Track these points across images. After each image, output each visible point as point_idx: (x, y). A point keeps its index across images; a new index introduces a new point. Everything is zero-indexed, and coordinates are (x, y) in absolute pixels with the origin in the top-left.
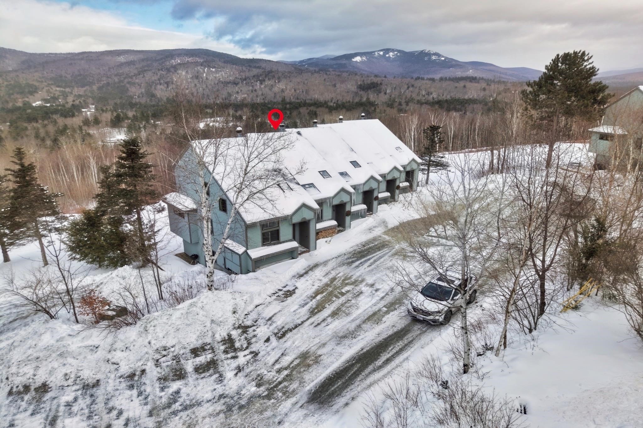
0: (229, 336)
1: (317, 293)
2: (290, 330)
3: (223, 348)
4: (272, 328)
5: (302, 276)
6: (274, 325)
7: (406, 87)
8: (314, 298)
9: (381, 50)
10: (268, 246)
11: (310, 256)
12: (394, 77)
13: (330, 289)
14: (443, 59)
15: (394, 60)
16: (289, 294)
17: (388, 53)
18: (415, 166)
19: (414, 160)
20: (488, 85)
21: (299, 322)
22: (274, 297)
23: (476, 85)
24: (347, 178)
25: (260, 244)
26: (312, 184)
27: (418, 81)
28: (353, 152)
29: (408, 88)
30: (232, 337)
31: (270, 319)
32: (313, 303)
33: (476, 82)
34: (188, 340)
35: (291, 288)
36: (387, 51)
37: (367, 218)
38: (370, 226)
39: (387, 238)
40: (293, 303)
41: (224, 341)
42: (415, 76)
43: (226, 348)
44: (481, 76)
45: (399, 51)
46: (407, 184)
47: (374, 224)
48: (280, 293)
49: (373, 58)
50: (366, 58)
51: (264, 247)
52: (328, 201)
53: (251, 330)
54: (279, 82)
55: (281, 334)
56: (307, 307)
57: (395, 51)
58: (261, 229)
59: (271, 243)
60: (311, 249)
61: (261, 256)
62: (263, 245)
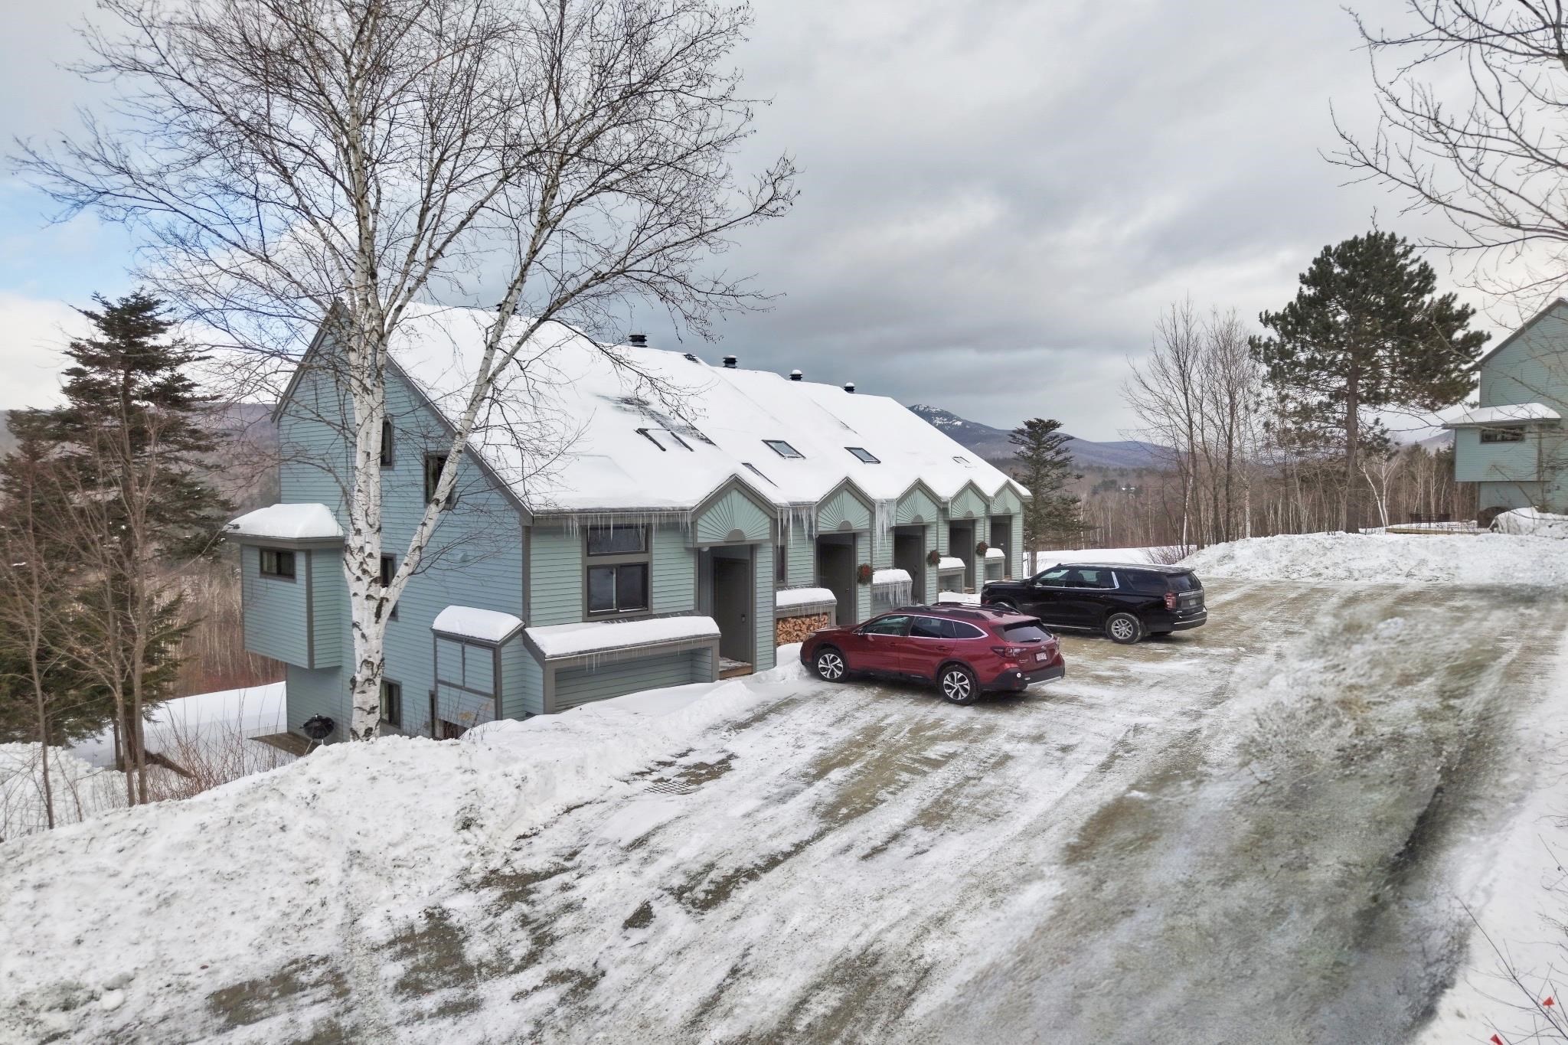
0: (437, 917)
1: (822, 768)
2: (752, 875)
3: (395, 971)
4: (653, 872)
5: (743, 726)
6: (665, 862)
8: (818, 777)
10: (607, 621)
11: (758, 681)
13: (875, 753)
16: (700, 774)
18: (1016, 504)
19: (1007, 487)
22: (644, 783)
25: (579, 609)
28: (848, 431)
30: (453, 921)
31: (639, 843)
32: (821, 791)
34: (209, 952)
35: (710, 759)
40: (732, 794)
41: (405, 942)
43: (416, 969)
46: (997, 552)
48: (667, 773)
51: (591, 625)
55: (708, 892)
56: (800, 803)
58: (582, 553)
59: (617, 612)
60: (758, 663)
61: (582, 649)
62: (589, 615)
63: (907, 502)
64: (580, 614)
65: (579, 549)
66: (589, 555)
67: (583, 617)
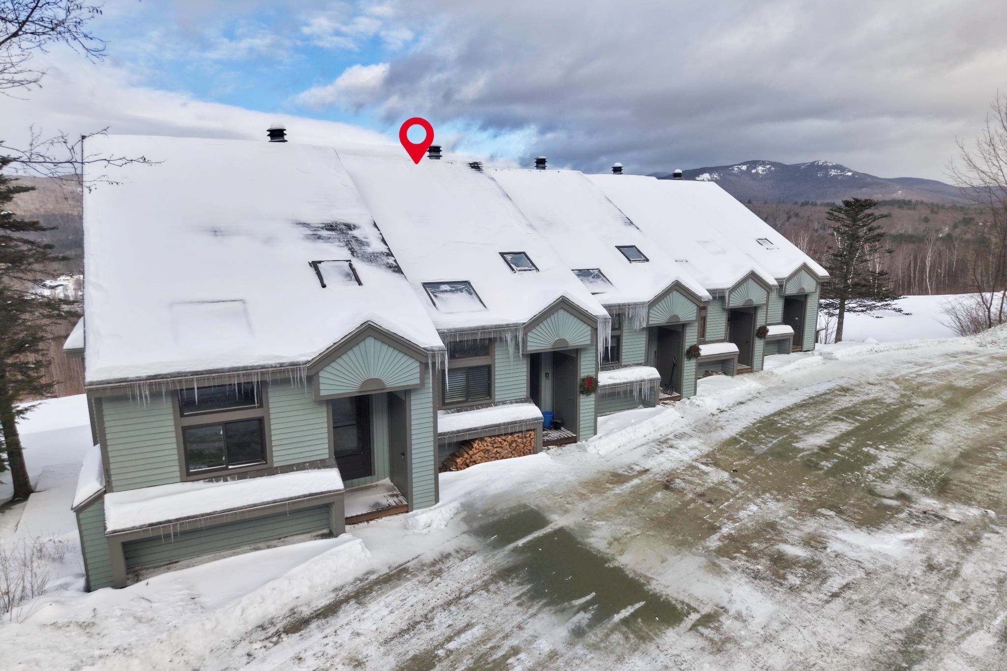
7: (785, 217)
9: (743, 164)
10: (211, 480)
11: (405, 527)
12: (765, 203)
14: (850, 174)
15: (765, 178)
17: (755, 168)
18: (809, 285)
19: (805, 267)
20: (932, 212)
23: (911, 212)
24: (598, 286)
25: (175, 469)
26: (467, 283)
27: (806, 207)
28: (632, 228)
29: (789, 218)
33: (910, 209)
36: (753, 164)
37: (659, 407)
38: (664, 432)
39: (716, 476)
42: (801, 200)
44: (919, 199)
45: (773, 164)
46: (788, 329)
47: (679, 428)
49: (731, 175)
50: (719, 175)
51: (189, 485)
52: (509, 336)
57: (768, 164)
58: (174, 413)
59: (226, 469)
60: (414, 502)
61: (154, 521)
62: (189, 474)
63: (663, 303)
64: (178, 474)
65: (171, 411)
66: (182, 416)
67: (181, 476)
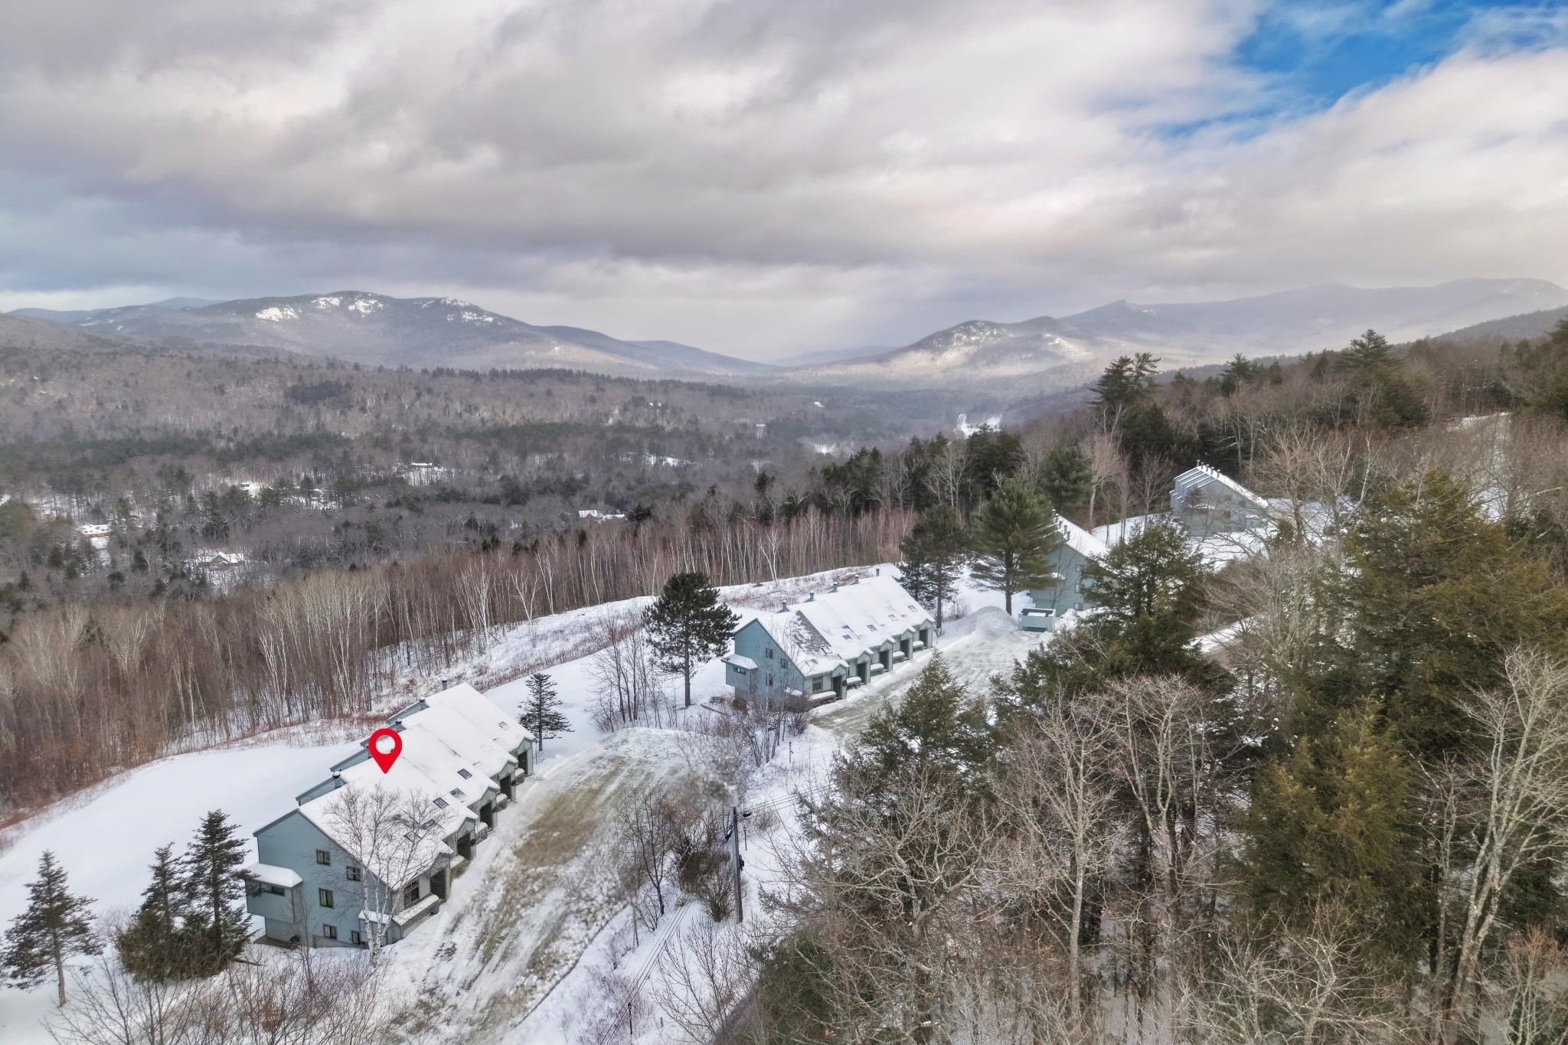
0: (421, 1001)
1: (478, 944)
2: (474, 981)
3: (421, 1011)
4: (456, 984)
5: (453, 931)
6: (457, 982)
8: (478, 948)
9: (335, 295)
11: (451, 904)
13: (489, 937)
14: (490, 319)
15: (370, 319)
16: (451, 952)
17: (353, 303)
20: (598, 387)
21: (477, 972)
22: (438, 959)
23: (574, 388)
30: (424, 1001)
31: (449, 978)
32: (479, 954)
35: (450, 946)
36: (349, 296)
37: (490, 836)
40: (461, 957)
41: (419, 1005)
43: (425, 1009)
44: (582, 366)
45: (381, 298)
47: (499, 841)
48: (442, 953)
49: (315, 312)
50: (296, 312)
51: (408, 909)
52: (454, 836)
53: (438, 990)
54: (44, 380)
55: (468, 986)
56: (476, 959)
57: (371, 298)
